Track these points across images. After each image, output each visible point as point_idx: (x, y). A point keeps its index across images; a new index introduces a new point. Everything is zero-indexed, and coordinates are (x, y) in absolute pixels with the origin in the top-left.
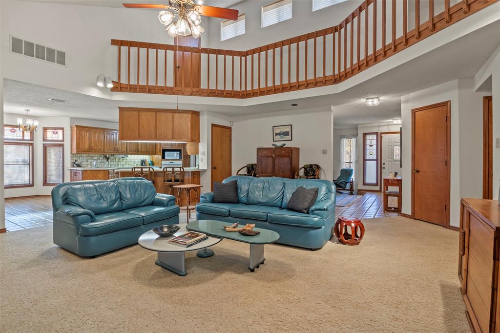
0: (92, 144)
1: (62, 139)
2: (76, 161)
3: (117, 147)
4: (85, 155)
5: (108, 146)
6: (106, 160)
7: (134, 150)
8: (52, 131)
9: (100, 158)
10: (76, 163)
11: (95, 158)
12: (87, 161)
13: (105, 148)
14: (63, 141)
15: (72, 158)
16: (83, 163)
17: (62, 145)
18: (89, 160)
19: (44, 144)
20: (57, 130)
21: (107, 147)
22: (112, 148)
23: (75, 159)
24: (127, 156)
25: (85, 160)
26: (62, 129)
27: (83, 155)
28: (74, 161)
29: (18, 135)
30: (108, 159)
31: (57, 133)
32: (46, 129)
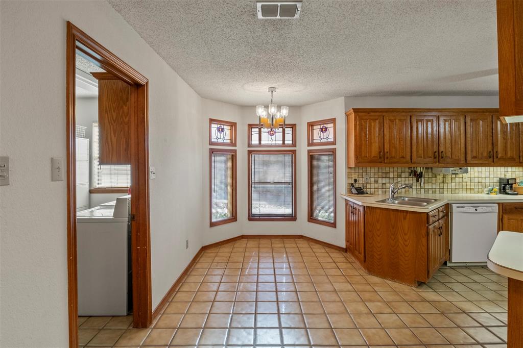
0: (387, 146)
1: (332, 140)
2: (355, 181)
3: (442, 149)
4: (372, 170)
5: (421, 148)
6: (415, 179)
7: (485, 154)
8: (319, 127)
9: (403, 175)
10: (357, 185)
11: (392, 175)
12: (376, 182)
13: (414, 153)
14: (334, 143)
15: (349, 176)
16: (368, 186)
17: (333, 152)
18: (380, 180)
19: (309, 151)
20: (326, 125)
21: (417, 151)
22: (430, 154)
23: (354, 176)
24: (467, 172)
25: (372, 180)
26: (333, 121)
27: (368, 169)
28: (353, 182)
29: (277, 139)
30: (418, 176)
31: (326, 129)
32: (312, 126)
